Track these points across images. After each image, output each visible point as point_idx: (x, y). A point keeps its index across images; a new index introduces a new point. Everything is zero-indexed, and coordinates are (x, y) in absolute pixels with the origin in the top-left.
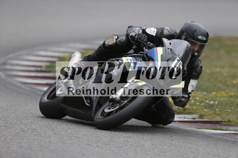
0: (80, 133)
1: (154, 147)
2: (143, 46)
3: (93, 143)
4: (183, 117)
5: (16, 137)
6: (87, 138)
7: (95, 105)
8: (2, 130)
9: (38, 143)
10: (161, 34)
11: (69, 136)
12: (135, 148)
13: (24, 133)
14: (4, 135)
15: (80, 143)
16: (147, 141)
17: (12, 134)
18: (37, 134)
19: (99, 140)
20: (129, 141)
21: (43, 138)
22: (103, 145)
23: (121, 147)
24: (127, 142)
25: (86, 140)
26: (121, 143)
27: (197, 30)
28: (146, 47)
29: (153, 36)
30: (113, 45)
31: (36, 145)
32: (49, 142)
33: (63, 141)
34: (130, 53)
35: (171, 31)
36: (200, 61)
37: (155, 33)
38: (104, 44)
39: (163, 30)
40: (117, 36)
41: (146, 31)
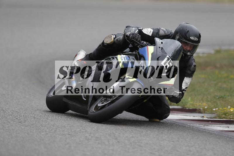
2: (137, 44)
3: (156, 151)
5: (80, 145)
6: (150, 147)
7: (90, 99)
8: (66, 138)
10: (157, 34)
13: (88, 141)
15: (143, 152)
16: (208, 151)
18: (100, 143)
25: (149, 149)
27: (190, 31)
28: (140, 46)
30: (110, 44)
32: (112, 150)
34: (126, 51)
35: (166, 32)
36: (194, 60)
37: (151, 33)
38: (103, 43)
39: (159, 30)
40: (115, 35)
41: (143, 31)
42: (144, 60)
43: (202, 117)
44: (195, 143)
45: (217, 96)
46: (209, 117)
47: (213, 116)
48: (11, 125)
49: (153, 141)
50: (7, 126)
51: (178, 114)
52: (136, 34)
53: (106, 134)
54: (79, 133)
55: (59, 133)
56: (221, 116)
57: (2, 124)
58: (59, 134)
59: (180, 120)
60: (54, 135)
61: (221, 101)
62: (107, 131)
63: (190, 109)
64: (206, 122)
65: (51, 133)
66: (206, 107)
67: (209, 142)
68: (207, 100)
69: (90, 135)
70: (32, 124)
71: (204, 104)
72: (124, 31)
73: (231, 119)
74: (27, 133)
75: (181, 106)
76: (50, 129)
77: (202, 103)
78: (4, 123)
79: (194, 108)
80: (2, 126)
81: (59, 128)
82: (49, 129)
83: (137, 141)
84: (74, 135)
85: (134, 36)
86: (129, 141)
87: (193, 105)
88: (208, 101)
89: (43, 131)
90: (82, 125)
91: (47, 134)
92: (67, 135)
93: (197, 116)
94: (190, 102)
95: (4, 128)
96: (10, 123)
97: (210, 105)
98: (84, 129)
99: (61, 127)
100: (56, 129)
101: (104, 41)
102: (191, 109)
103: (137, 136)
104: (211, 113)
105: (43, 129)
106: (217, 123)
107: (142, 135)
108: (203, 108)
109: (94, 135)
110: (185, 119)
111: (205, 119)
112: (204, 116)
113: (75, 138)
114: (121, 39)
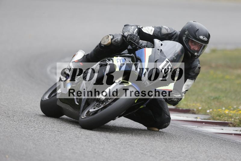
0: (135, 142)
1: (209, 159)
3: (147, 152)
4: (239, 130)
5: (70, 143)
6: (141, 147)
8: (56, 135)
9: (92, 150)
10: (158, 33)
11: (123, 144)
12: (189, 159)
13: (78, 139)
14: (57, 140)
15: (134, 152)
16: (202, 153)
17: (65, 139)
18: (90, 141)
19: (153, 150)
20: (184, 152)
21: (97, 145)
22: (157, 155)
23: (176, 158)
24: (181, 153)
25: (140, 149)
26: (175, 153)
27: (199, 29)
29: (149, 35)
31: (89, 152)
32: (102, 149)
33: (117, 149)
34: (125, 53)
35: (169, 30)
36: (199, 61)
37: (153, 32)
38: (100, 44)
39: (161, 28)
40: (113, 35)
41: (142, 29)
42: (141, 62)
43: (195, 118)
45: (211, 97)
46: (202, 118)
47: (207, 117)
52: (134, 35)
56: (216, 118)
58: (48, 131)
60: (43, 131)
61: (216, 103)
64: (200, 124)
66: (200, 108)
68: (201, 100)
72: (123, 30)
73: (225, 121)
74: (16, 129)
77: (195, 104)
79: (187, 108)
84: (63, 132)
85: (132, 37)
87: (186, 105)
88: (203, 102)
92: (56, 132)
93: (190, 117)
97: (204, 106)
101: (101, 42)
102: (184, 109)
104: (205, 114)
106: (211, 125)
108: (197, 108)
110: (176, 119)
111: (199, 120)
112: (198, 117)
113: (64, 135)
114: (119, 40)
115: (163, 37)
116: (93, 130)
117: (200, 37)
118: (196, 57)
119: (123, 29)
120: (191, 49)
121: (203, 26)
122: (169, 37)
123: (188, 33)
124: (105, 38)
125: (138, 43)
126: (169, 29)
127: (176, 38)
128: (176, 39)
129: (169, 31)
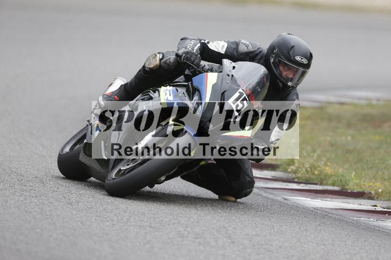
10: (234, 50)
27: (295, 46)
30: (155, 69)
34: (179, 80)
37: (224, 50)
38: (144, 67)
39: (237, 44)
40: (163, 54)
41: (209, 45)
42: (200, 93)
43: (373, 206)
44: (361, 249)
46: (385, 206)
48: (55, 207)
49: (290, 243)
50: (48, 209)
51: (333, 200)
52: (194, 54)
53: (213, 228)
54: (167, 226)
55: (134, 224)
57: (40, 205)
58: (134, 226)
59: (336, 209)
60: (125, 227)
62: (214, 224)
63: (354, 193)
64: (380, 215)
65: (121, 223)
66: (380, 190)
67: (384, 247)
68: (383, 177)
69: (185, 230)
70: (89, 207)
71: (378, 184)
72: (178, 46)
74: (82, 223)
75: (339, 187)
76: (120, 217)
77: (373, 183)
78: (43, 204)
79: (361, 190)
80: (40, 209)
81: (135, 215)
82: (118, 217)
83: (263, 242)
85: (188, 56)
86: (251, 241)
87: (358, 185)
88: (385, 180)
89: (108, 219)
90: (173, 212)
91: (115, 224)
93: (366, 205)
94: (354, 181)
95: (42, 212)
96: (54, 204)
97: (388, 186)
98: (176, 218)
99: (138, 214)
100: (130, 217)
101: (145, 64)
102: (355, 191)
103: (264, 234)
104: (389, 200)
105: (108, 217)
107: (273, 232)
108: (375, 190)
109: (192, 229)
110: (342, 208)
111: (378, 209)
112: (377, 205)
113: (160, 233)
114: (172, 60)
115: (241, 57)
116: (126, 198)
117: (296, 57)
118: (291, 89)
119: (179, 44)
120: (283, 76)
121: (303, 41)
122: (250, 56)
123: (278, 51)
124: (151, 58)
125: (198, 65)
126: (250, 46)
127: (260, 59)
128: (262, 61)
129: (251, 49)
